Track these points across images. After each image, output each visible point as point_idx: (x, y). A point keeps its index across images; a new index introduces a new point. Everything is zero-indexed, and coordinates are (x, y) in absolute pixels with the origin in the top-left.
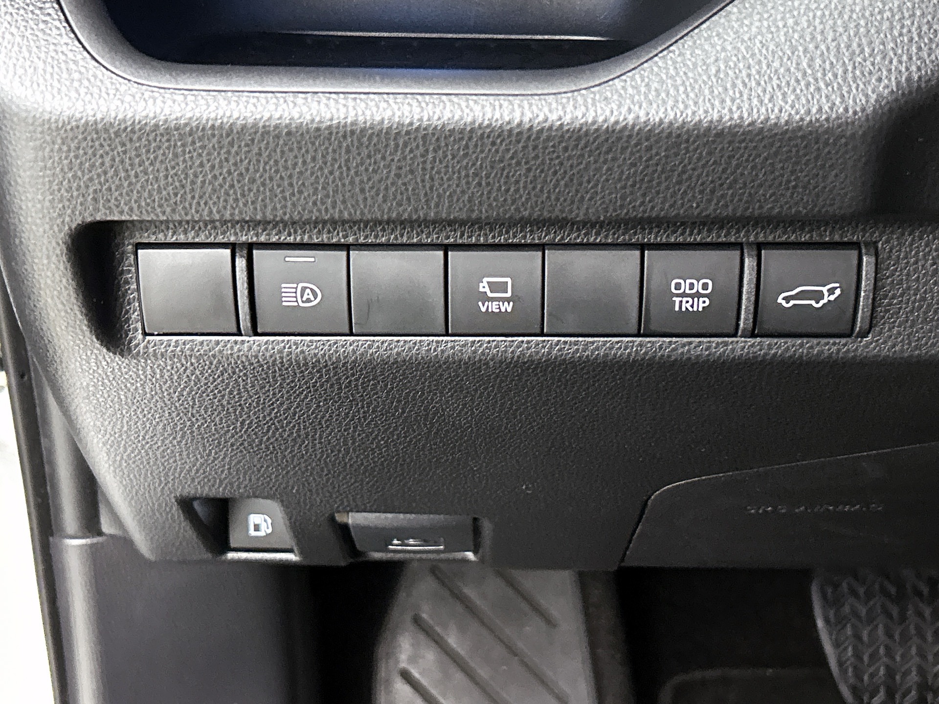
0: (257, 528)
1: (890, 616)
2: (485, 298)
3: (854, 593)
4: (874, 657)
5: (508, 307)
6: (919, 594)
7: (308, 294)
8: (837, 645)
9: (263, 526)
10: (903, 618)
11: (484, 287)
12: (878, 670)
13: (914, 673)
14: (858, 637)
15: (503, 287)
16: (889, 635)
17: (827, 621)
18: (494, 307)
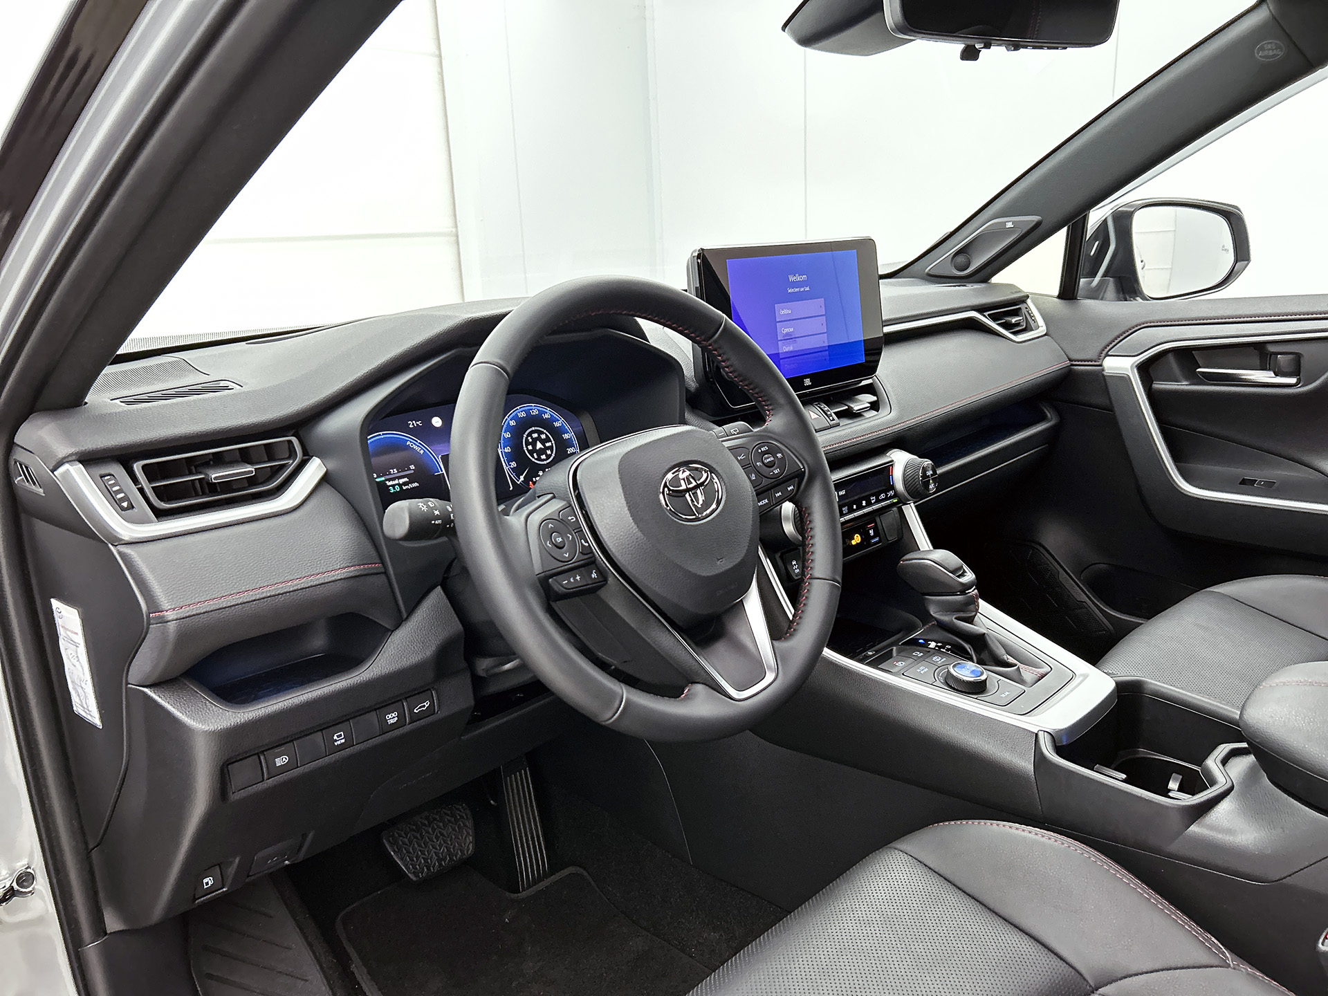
0: (207, 884)
1: (416, 838)
2: (336, 741)
3: (400, 836)
4: (418, 857)
5: (343, 741)
6: (424, 825)
7: (284, 759)
8: (402, 859)
9: (210, 883)
10: (422, 837)
11: (335, 737)
12: (421, 861)
13: (434, 856)
14: (408, 852)
15: (341, 735)
16: (419, 845)
17: (394, 851)
18: (339, 743)
